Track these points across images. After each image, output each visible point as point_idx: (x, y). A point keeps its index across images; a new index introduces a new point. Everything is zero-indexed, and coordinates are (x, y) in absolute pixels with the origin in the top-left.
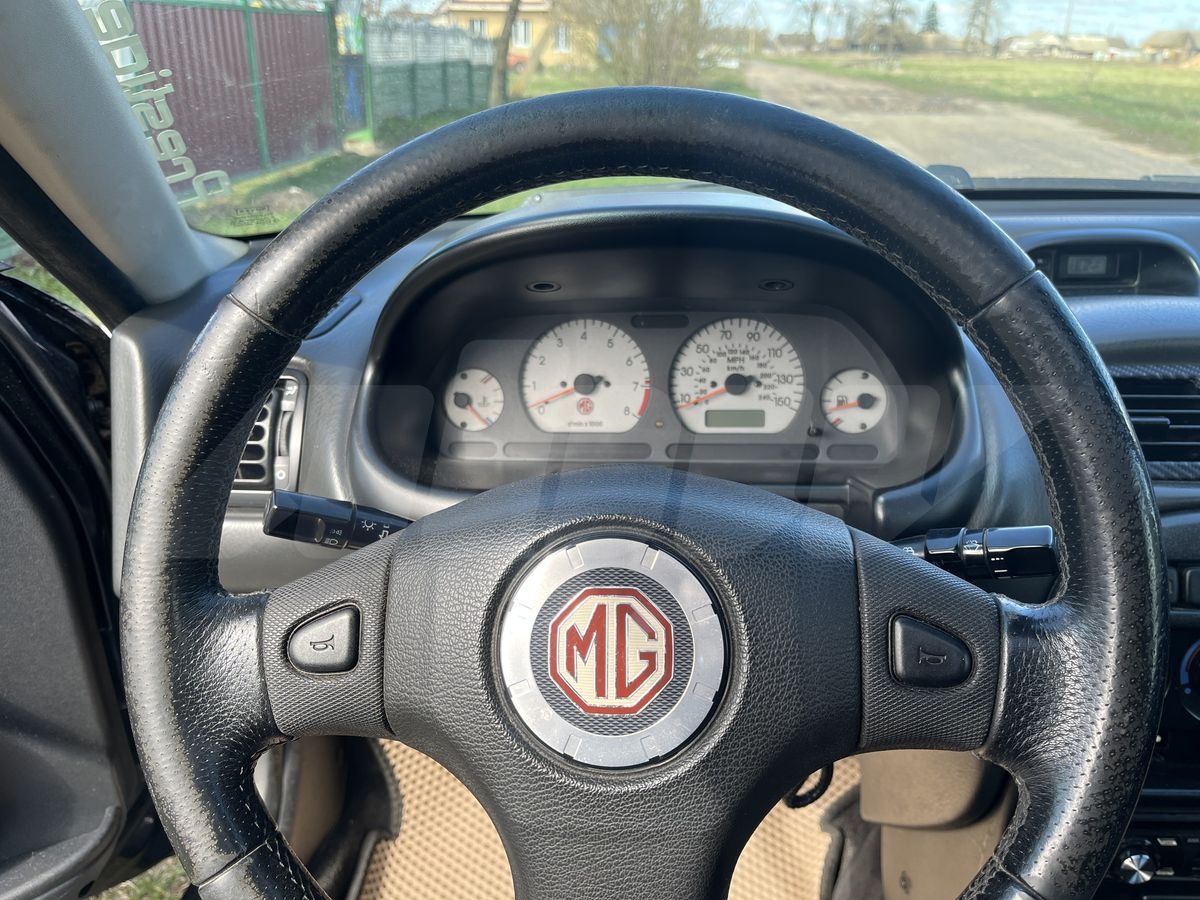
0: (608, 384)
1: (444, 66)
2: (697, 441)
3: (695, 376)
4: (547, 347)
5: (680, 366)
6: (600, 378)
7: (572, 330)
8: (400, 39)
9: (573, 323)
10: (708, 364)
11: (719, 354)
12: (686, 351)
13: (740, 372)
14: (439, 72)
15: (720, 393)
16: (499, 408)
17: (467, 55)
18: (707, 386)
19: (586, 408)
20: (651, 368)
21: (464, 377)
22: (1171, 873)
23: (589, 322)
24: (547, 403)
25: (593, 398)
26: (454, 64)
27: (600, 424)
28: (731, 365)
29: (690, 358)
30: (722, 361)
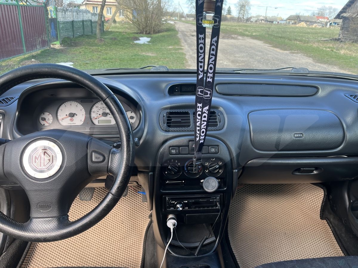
0: (77, 115)
1: (83, 21)
2: (96, 126)
3: (96, 113)
4: (62, 107)
5: (92, 111)
6: (75, 114)
7: (68, 104)
8: (68, 13)
9: (68, 102)
10: (98, 110)
11: (101, 108)
12: (93, 108)
13: (105, 112)
14: (81, 23)
15: (101, 117)
16: (52, 121)
17: (90, 18)
18: (98, 115)
19: (72, 120)
20: (85, 112)
21: (44, 114)
22: (187, 208)
23: (72, 102)
24: (63, 119)
25: (73, 118)
26: (86, 21)
27: (75, 124)
28: (104, 110)
29: (94, 109)
30: (101, 110)
